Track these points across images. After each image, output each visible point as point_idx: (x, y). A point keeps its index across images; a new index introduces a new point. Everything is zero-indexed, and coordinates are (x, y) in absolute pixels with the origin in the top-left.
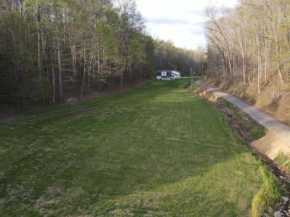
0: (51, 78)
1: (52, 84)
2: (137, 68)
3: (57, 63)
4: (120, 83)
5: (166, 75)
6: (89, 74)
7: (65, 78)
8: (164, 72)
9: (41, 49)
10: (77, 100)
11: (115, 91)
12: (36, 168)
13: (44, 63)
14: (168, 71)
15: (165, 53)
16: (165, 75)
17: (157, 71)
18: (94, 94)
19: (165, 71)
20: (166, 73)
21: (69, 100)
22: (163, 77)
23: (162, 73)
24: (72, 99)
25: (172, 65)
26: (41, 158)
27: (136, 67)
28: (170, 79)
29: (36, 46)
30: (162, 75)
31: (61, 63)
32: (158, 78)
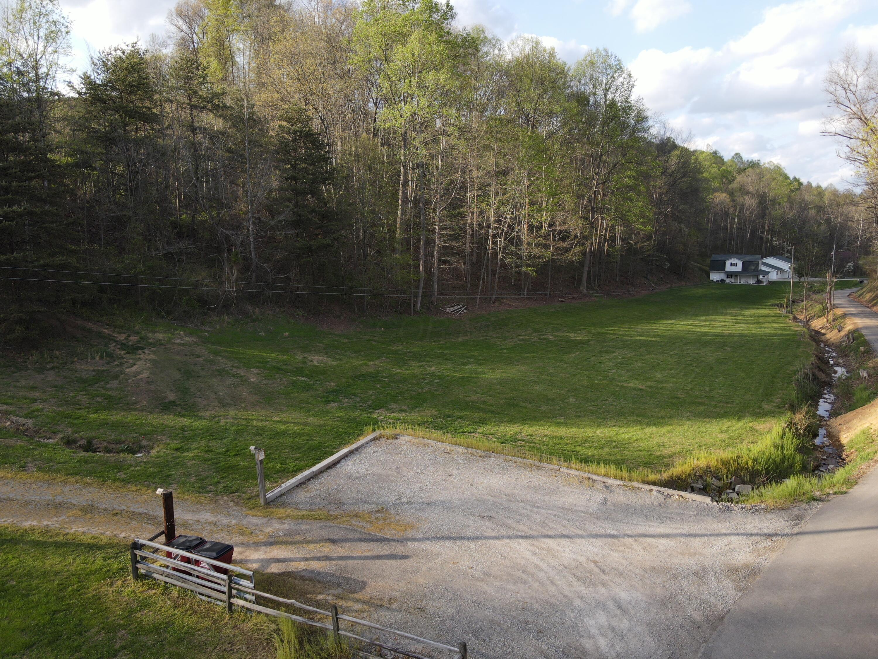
0: (417, 258)
1: (418, 272)
2: (639, 245)
3: (433, 231)
4: (580, 281)
5: (741, 270)
6: (500, 256)
7: (445, 262)
8: (734, 260)
9: (405, 200)
10: (466, 311)
11: (562, 301)
12: (378, 386)
13: (406, 228)
14: (748, 258)
15: (750, 202)
16: (739, 268)
17: (713, 256)
18: (509, 302)
19: (739, 259)
20: (740, 264)
21: (449, 310)
22: (730, 275)
23: (728, 263)
24: (456, 308)
25: (771, 241)
26: (386, 377)
27: (636, 243)
28: (752, 281)
29: (395, 195)
30: (728, 267)
31: (441, 229)
32: (715, 277)
